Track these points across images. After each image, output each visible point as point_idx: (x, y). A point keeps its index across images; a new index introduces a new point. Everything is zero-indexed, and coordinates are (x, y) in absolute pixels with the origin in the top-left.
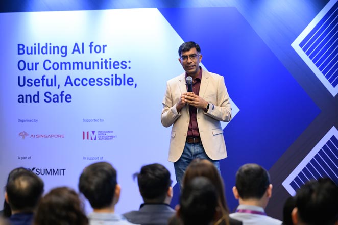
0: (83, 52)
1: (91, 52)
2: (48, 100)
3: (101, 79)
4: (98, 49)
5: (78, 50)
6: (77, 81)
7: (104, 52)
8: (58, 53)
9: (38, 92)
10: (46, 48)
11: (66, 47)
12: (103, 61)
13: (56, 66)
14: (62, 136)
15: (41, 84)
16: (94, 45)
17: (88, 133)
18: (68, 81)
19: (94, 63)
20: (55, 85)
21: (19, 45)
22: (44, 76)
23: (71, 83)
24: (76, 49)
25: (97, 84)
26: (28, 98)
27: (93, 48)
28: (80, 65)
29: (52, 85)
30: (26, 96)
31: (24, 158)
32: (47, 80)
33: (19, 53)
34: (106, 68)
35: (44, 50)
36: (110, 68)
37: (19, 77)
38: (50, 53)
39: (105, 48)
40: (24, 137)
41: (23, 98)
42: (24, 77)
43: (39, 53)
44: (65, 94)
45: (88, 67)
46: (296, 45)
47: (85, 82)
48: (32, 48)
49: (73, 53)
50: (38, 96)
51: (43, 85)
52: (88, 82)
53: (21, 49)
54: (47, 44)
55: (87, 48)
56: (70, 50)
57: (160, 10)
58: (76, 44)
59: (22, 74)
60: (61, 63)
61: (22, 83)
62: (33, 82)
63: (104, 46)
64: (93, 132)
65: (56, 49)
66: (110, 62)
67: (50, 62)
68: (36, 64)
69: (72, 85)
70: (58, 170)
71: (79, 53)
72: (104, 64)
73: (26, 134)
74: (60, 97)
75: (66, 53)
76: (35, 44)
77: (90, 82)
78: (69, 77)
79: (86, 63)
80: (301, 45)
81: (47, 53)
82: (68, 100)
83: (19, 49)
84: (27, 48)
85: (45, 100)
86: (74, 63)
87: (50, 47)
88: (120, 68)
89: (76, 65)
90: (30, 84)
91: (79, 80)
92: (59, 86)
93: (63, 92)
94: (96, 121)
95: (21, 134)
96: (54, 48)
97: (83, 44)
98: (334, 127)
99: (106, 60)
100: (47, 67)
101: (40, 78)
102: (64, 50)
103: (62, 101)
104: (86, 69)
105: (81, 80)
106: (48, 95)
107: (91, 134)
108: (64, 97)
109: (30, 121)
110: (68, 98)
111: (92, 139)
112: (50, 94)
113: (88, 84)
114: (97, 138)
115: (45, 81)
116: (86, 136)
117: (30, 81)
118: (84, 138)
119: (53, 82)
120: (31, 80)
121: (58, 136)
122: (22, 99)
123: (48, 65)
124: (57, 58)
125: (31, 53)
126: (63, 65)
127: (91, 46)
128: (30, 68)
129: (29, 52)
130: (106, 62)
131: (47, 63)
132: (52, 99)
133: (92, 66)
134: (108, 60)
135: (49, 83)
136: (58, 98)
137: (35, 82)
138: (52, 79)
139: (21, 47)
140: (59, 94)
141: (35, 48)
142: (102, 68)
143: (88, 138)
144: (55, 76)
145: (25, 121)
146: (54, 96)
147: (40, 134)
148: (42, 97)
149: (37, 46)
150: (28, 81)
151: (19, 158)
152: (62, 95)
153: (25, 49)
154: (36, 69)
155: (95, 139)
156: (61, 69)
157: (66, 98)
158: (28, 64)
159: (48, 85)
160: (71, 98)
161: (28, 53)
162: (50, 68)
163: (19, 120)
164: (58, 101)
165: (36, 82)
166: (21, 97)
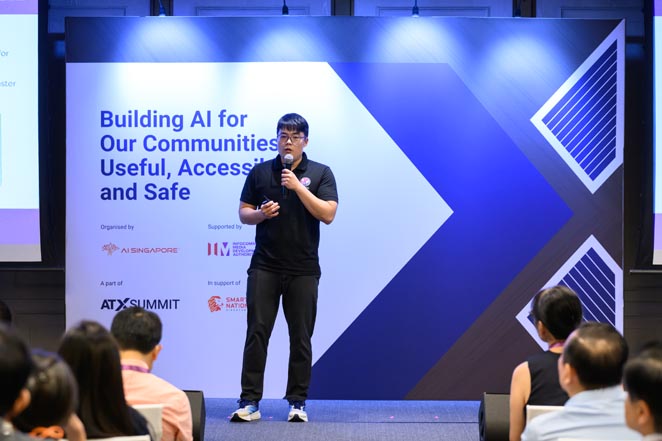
0: (209, 125)
1: (222, 125)
2: (151, 195)
3: (238, 165)
4: (233, 121)
5: (201, 122)
6: (199, 168)
7: (242, 125)
8: (168, 125)
9: (135, 184)
10: (149, 117)
11: (181, 117)
12: (242, 138)
13: (164, 145)
14: (174, 250)
15: (139, 172)
16: (227, 114)
17: (216, 245)
18: (185, 168)
19: (226, 141)
20: (163, 174)
21: (103, 113)
22: (145, 159)
23: (189, 171)
24: (198, 119)
25: (232, 173)
26: (118, 192)
27: (225, 119)
28: (204, 144)
29: (157, 173)
30: (115, 190)
31: (111, 284)
32: (150, 165)
33: (103, 125)
34: (246, 149)
35: (145, 121)
36: (253, 149)
37: (103, 161)
38: (155, 125)
39: (245, 119)
40: (110, 252)
41: (109, 193)
42: (112, 161)
43: (136, 125)
44: (179, 187)
45: (217, 146)
46: (537, 120)
47: (211, 169)
48: (124, 117)
49: (192, 125)
50: (135, 189)
51: (143, 174)
52: (216, 169)
53: (106, 118)
54: (149, 112)
55: (215, 119)
56: (187, 121)
57: (331, 65)
58: (198, 113)
59: (108, 156)
60: (174, 141)
61: (107, 170)
62: (126, 169)
63: (243, 117)
64: (225, 244)
65: (165, 120)
66: (253, 141)
67: (155, 139)
68: (132, 142)
69: (191, 174)
70: (166, 301)
71: (203, 125)
72: (242, 143)
73: (115, 247)
74: (170, 192)
75: (181, 125)
76: (130, 112)
77: (220, 169)
78: (185, 162)
79: (213, 141)
80: (545, 120)
81: (149, 125)
82: (184, 196)
83: (103, 119)
84: (117, 117)
85: (146, 196)
86: (193, 141)
87: (155, 117)
88: (269, 150)
89: (197, 144)
90: (121, 172)
91: (202, 166)
92: (169, 175)
93: (177, 184)
94: (229, 227)
95: (105, 247)
96: (161, 117)
97: (209, 113)
98: (592, 236)
99: (246, 137)
100: (150, 146)
101: (138, 163)
102: (178, 121)
103: (174, 198)
104: (214, 149)
105: (205, 166)
106: (151, 188)
107: (220, 246)
108: (177, 192)
109: (122, 227)
110: (185, 193)
111: (222, 254)
112: (155, 187)
113: (217, 173)
114: (231, 253)
115: (146, 168)
116: (212, 249)
117: (121, 167)
118: (209, 253)
119: (161, 169)
120: (124, 166)
121: (167, 250)
122: (107, 194)
123: (151, 143)
124: (166, 133)
125: (124, 125)
126: (177, 144)
127: (222, 116)
128: (122, 147)
129: (121, 122)
130: (246, 140)
131: (150, 140)
132: (158, 193)
133: (224, 145)
134: (250, 138)
135: (154, 171)
136: (167, 193)
137: (129, 169)
138: (157, 165)
139: (107, 116)
140: (169, 186)
141: (130, 117)
142: (239, 149)
143: (216, 253)
144: (163, 160)
145: (112, 228)
146: (160, 190)
147: (137, 247)
148: (141, 192)
149: (133, 114)
150: (117, 167)
151: (102, 283)
152: (174, 188)
153: (113, 119)
154: (131, 150)
155: (228, 254)
156: (173, 150)
157: (181, 194)
158: (118, 141)
159: (151, 173)
160: (188, 193)
161: (118, 125)
162: (154, 148)
163: (103, 227)
164: (167, 198)
165: (132, 169)
166: (106, 191)
